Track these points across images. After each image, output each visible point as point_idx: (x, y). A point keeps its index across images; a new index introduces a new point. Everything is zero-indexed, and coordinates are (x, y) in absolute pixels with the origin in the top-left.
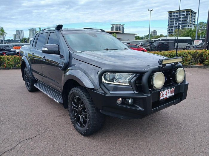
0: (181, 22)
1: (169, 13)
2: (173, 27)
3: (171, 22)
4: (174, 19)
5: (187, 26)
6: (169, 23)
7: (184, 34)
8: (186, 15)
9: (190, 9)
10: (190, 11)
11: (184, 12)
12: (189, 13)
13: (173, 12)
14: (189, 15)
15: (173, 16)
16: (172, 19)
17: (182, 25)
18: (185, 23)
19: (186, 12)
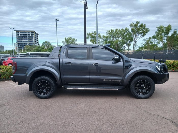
0: (28, 40)
1: (17, 32)
2: (21, 43)
3: (19, 39)
4: (21, 37)
5: (33, 44)
6: (17, 40)
7: (35, 50)
8: (31, 35)
9: (34, 31)
10: (34, 33)
11: (29, 32)
12: (33, 33)
13: (20, 31)
14: (33, 36)
15: (20, 34)
16: (19, 37)
17: (29, 42)
18: (31, 41)
19: (31, 32)
